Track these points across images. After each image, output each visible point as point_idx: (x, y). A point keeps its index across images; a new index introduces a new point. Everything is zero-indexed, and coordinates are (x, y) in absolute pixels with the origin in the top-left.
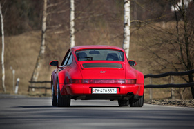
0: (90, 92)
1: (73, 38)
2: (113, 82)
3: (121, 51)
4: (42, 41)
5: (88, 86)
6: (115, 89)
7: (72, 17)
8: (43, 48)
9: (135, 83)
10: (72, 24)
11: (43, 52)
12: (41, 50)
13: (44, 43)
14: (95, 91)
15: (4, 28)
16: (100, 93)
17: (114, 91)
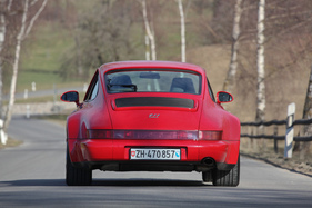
0: (126, 157)
1: (261, 51)
2: (174, 136)
3: (198, 74)
4: (232, 55)
5: (122, 145)
6: (178, 151)
7: (262, 17)
8: (234, 66)
9: (220, 139)
10: (261, 27)
11: (233, 72)
12: (230, 69)
13: (235, 57)
14: (135, 155)
15: (186, 33)
16: (146, 158)
17: (175, 155)
